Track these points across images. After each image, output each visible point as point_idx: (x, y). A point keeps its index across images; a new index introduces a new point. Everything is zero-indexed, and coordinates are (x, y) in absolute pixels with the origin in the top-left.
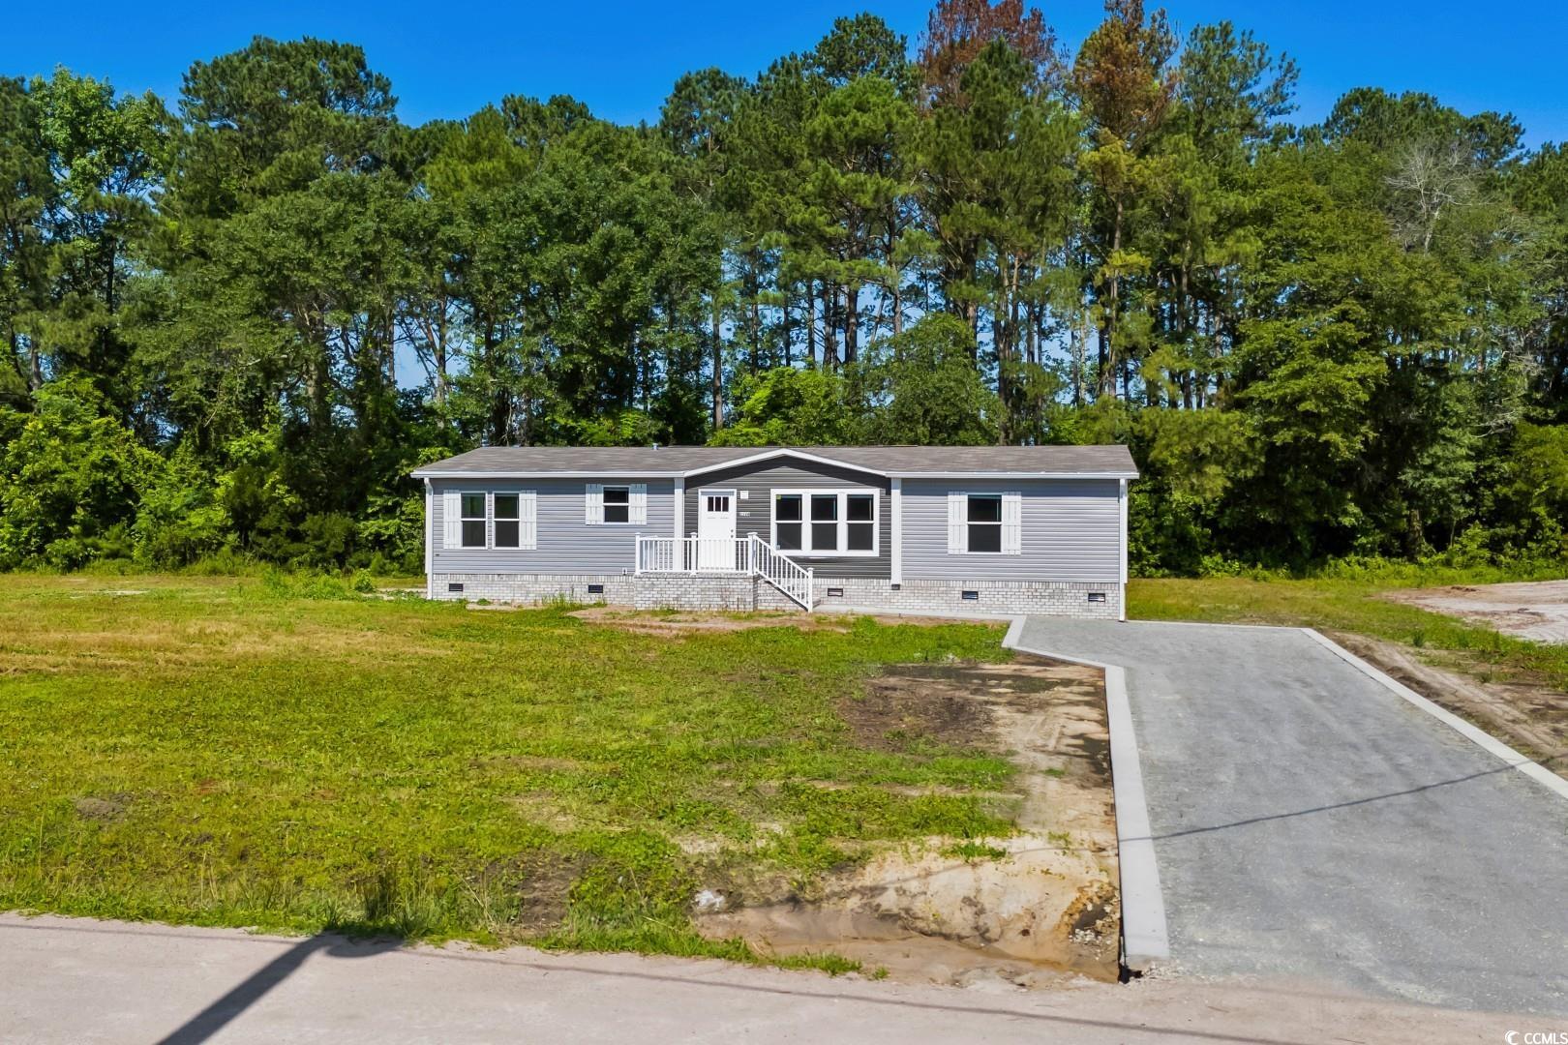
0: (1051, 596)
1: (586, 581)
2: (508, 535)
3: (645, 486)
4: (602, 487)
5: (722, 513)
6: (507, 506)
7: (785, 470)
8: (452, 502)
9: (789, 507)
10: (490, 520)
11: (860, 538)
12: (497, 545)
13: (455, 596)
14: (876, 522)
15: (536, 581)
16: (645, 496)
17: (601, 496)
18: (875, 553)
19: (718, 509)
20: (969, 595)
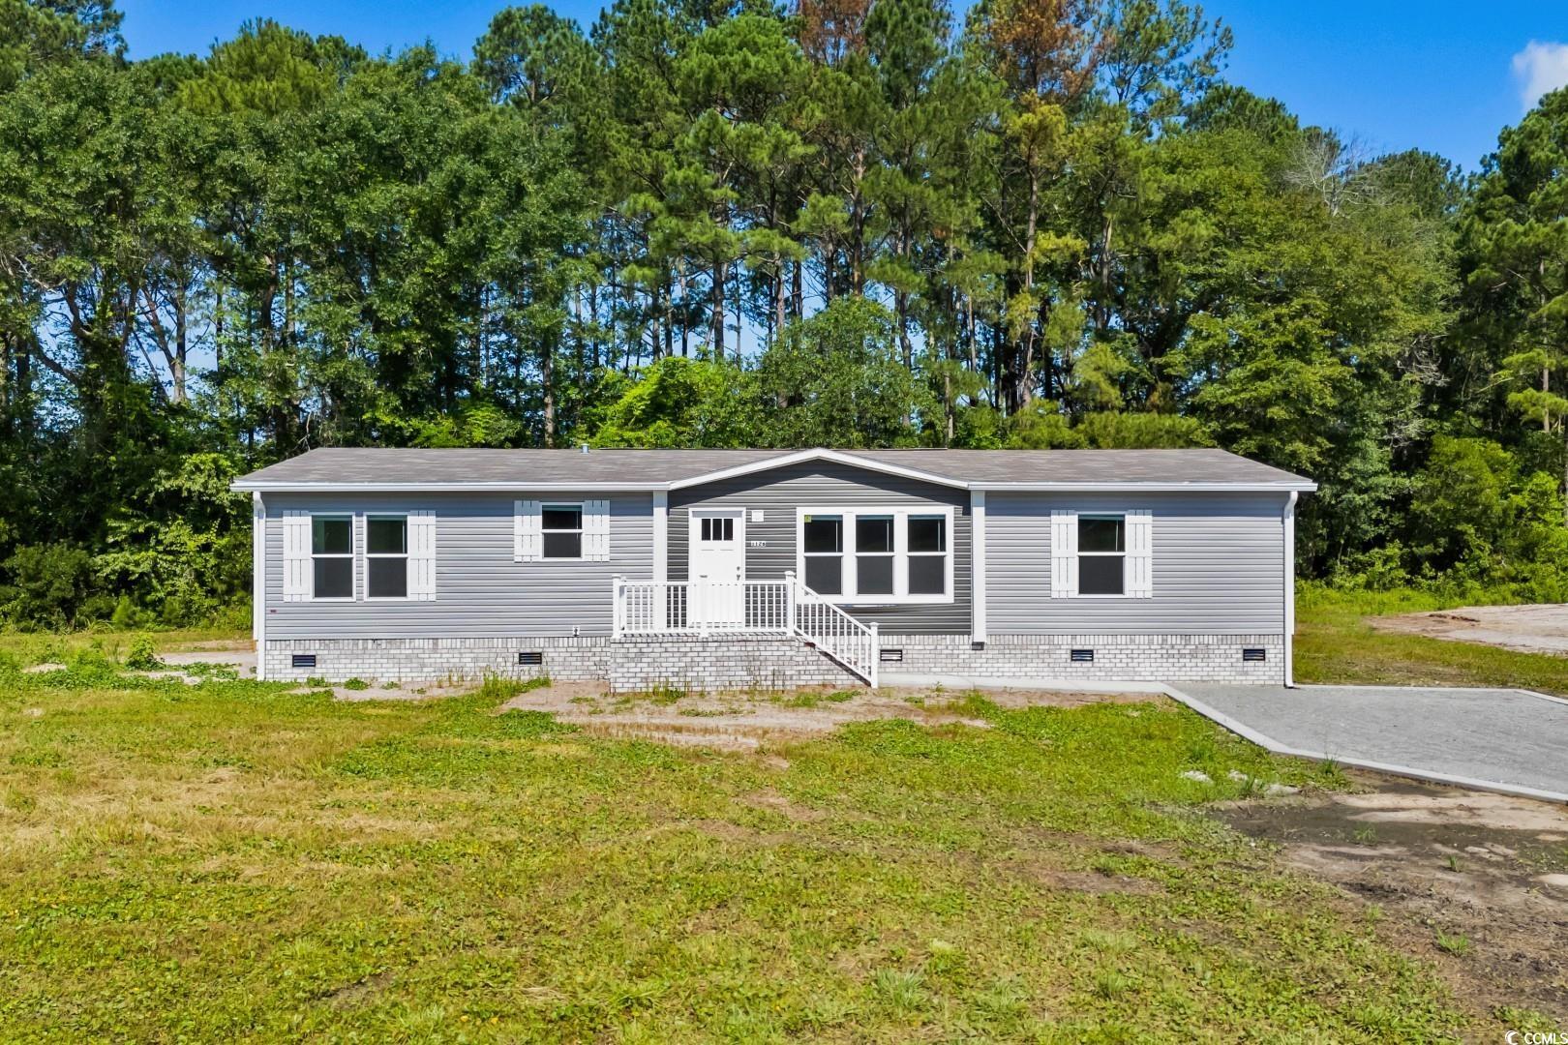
0: (1193, 655)
1: (515, 647)
2: (390, 580)
3: (607, 503)
4: (539, 505)
5: (723, 543)
6: (389, 535)
7: (816, 480)
8: (298, 529)
9: (823, 533)
10: (360, 556)
11: (926, 577)
12: (371, 594)
13: (302, 674)
14: (949, 554)
15: (435, 649)
16: (607, 518)
17: (539, 519)
18: (948, 597)
19: (717, 537)
20: (1080, 655)
